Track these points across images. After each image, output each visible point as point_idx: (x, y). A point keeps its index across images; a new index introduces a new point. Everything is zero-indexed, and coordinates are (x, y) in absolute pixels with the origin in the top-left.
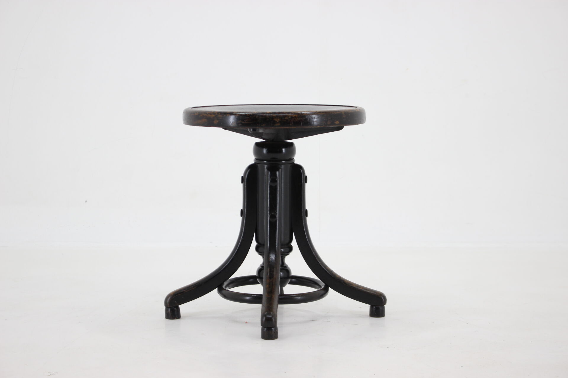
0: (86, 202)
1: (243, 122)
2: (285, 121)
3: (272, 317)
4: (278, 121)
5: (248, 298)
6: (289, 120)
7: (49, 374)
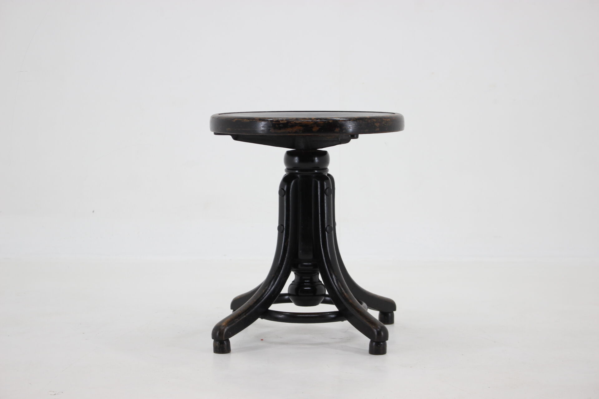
0: (93, 212)
7: (54, 394)
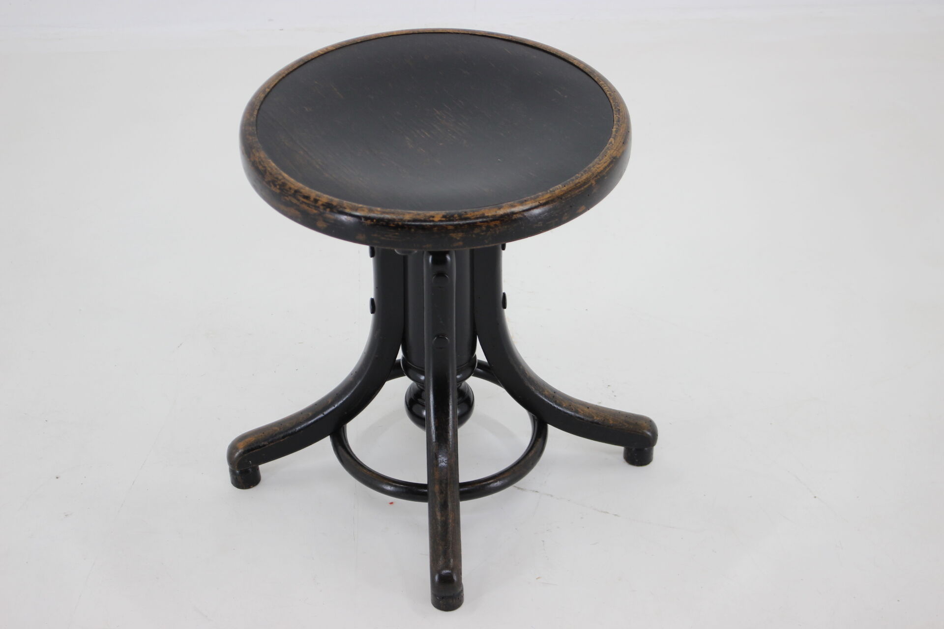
1: (383, 238)
2: (474, 236)
3: (452, 569)
4: (458, 239)
5: (389, 488)
6: (482, 234)
